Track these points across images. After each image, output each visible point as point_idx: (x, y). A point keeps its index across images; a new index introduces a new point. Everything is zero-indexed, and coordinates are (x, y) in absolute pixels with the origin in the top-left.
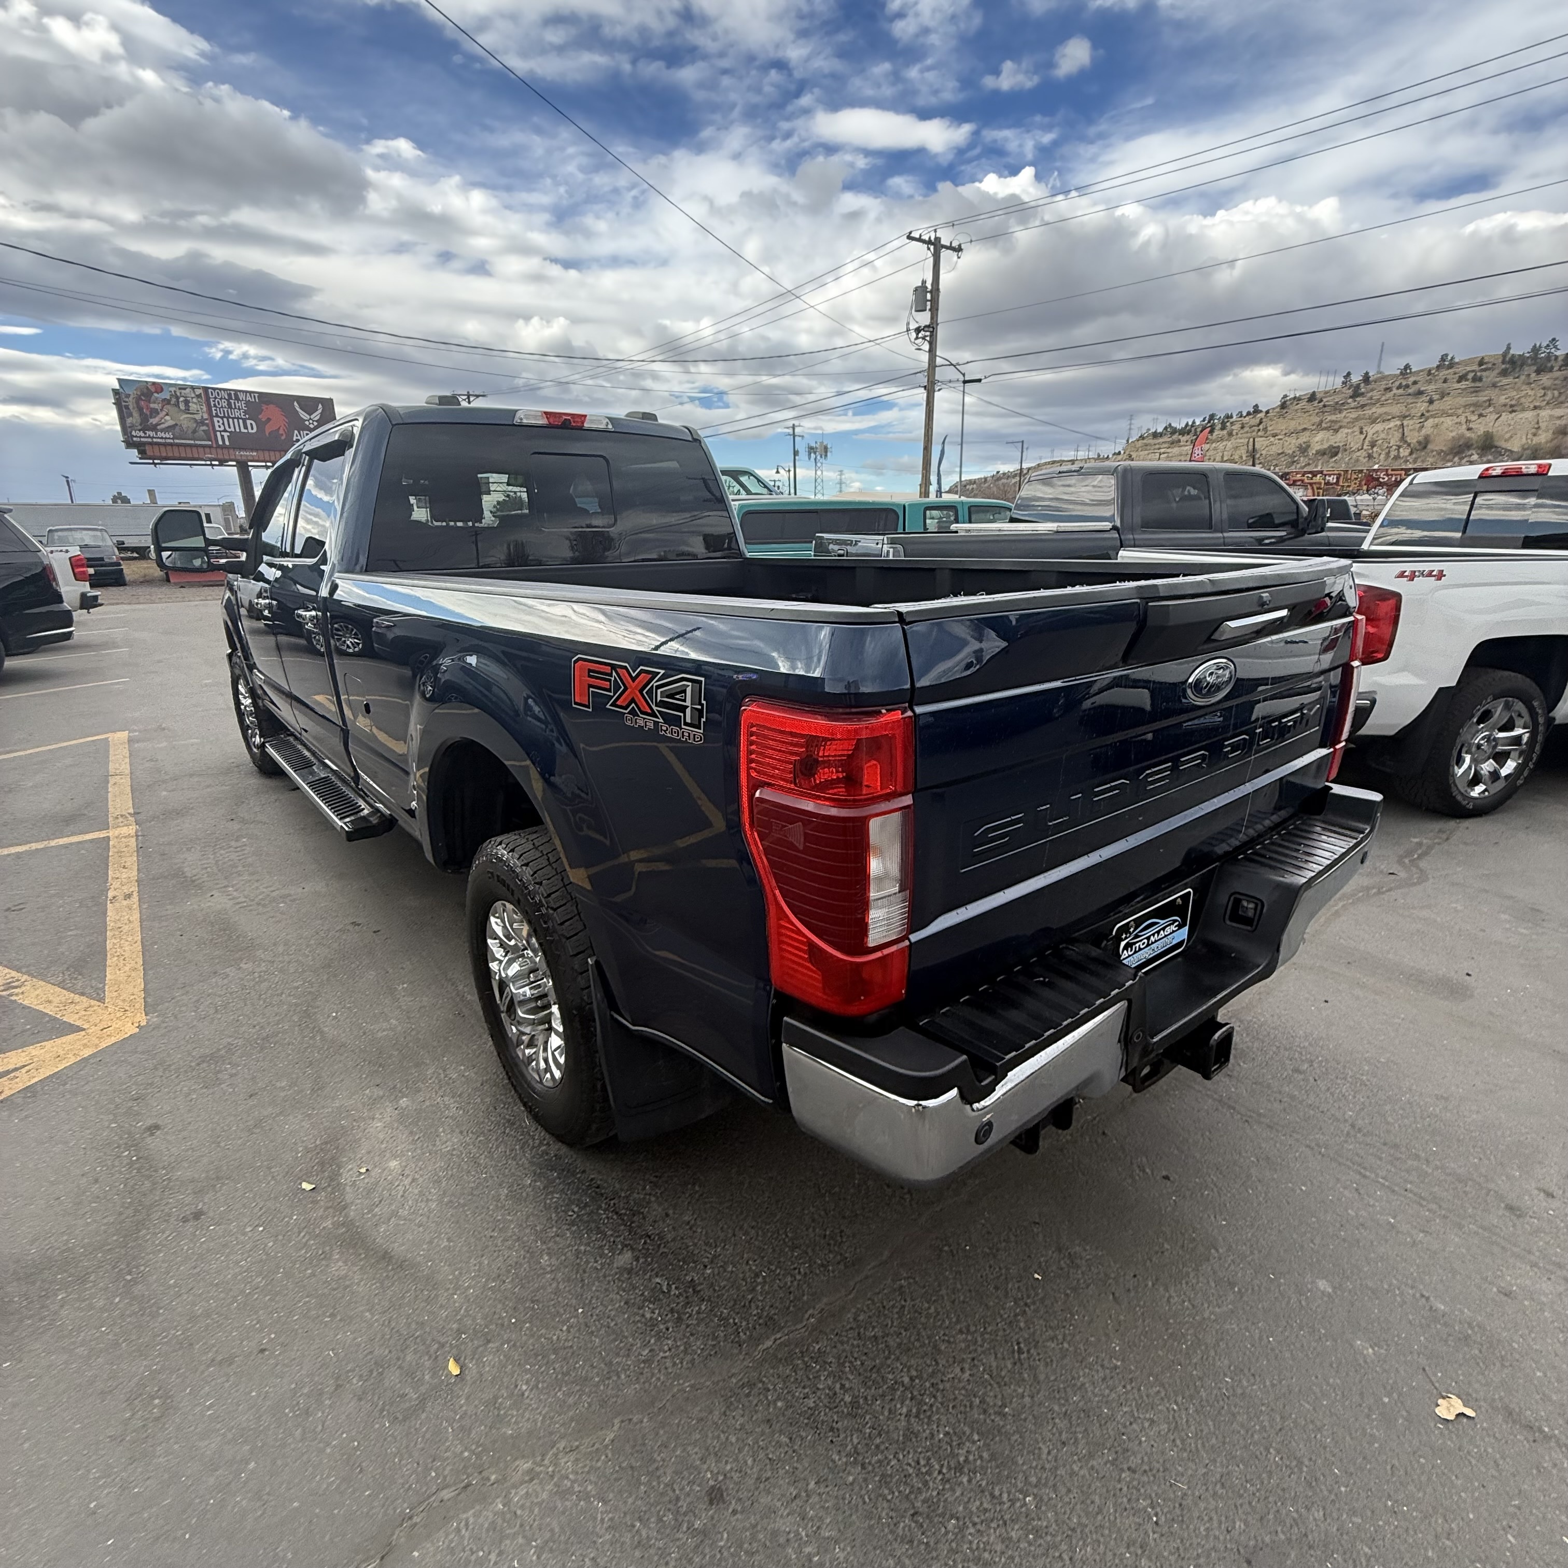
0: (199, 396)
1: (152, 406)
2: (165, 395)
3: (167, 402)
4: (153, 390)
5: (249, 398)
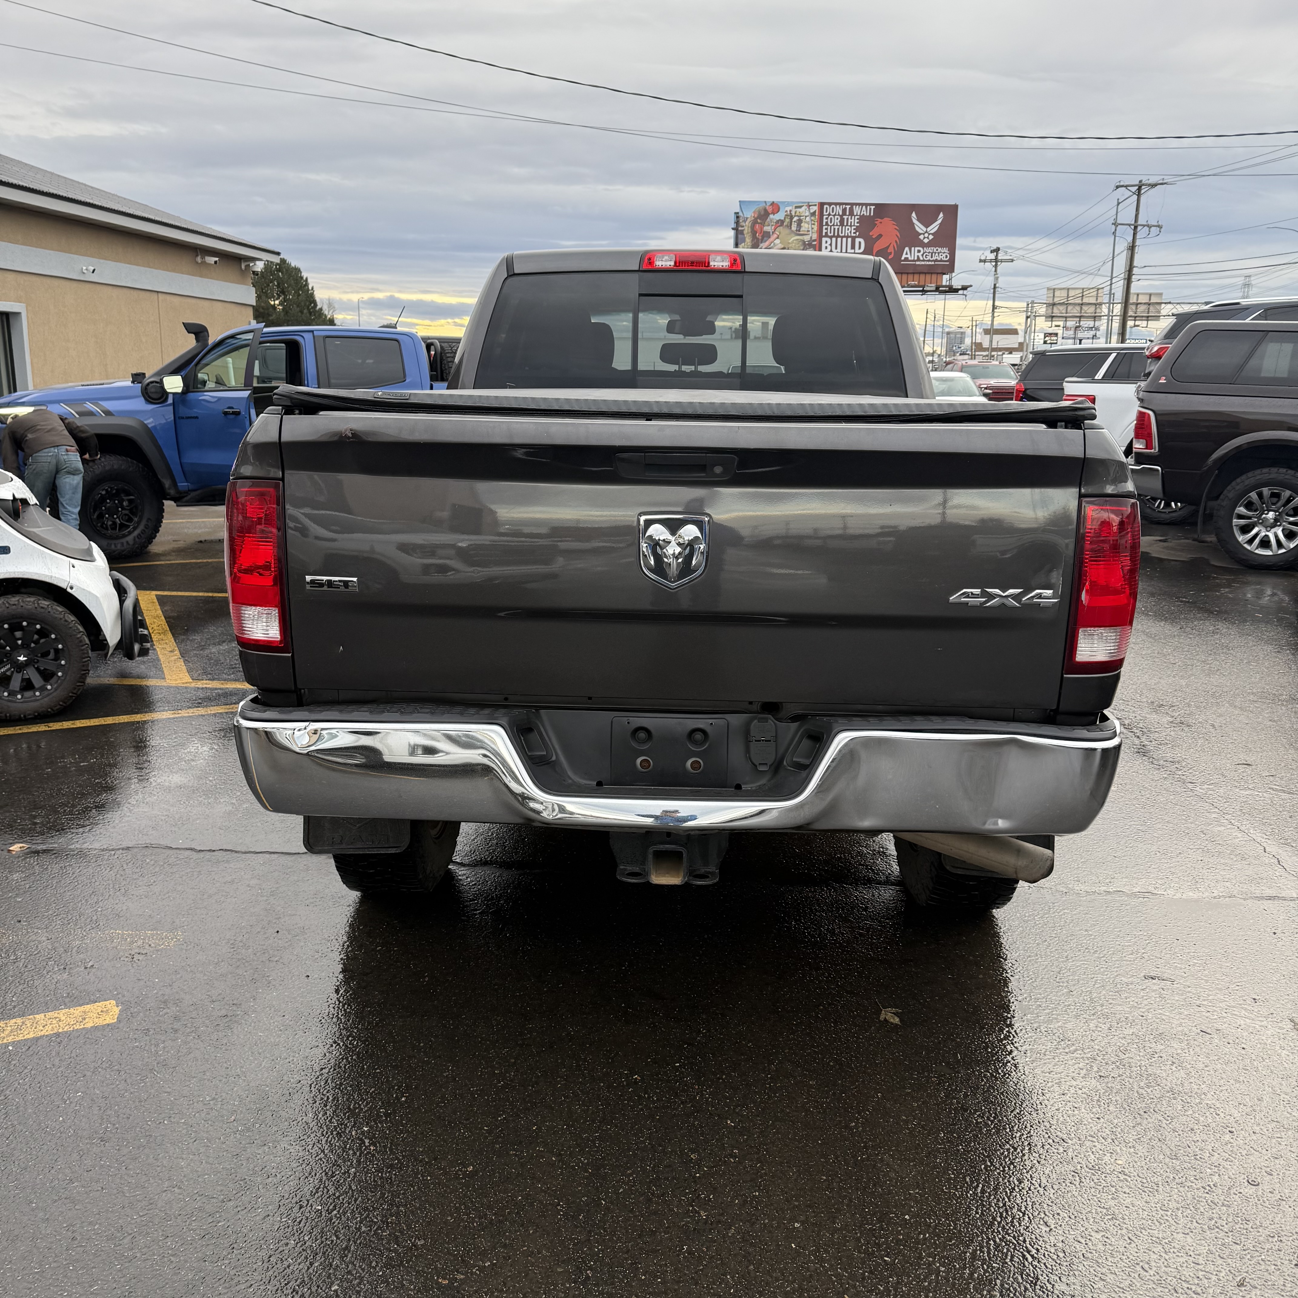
0: (813, 214)
1: (766, 229)
2: (780, 216)
3: (780, 223)
4: (770, 210)
5: (865, 212)
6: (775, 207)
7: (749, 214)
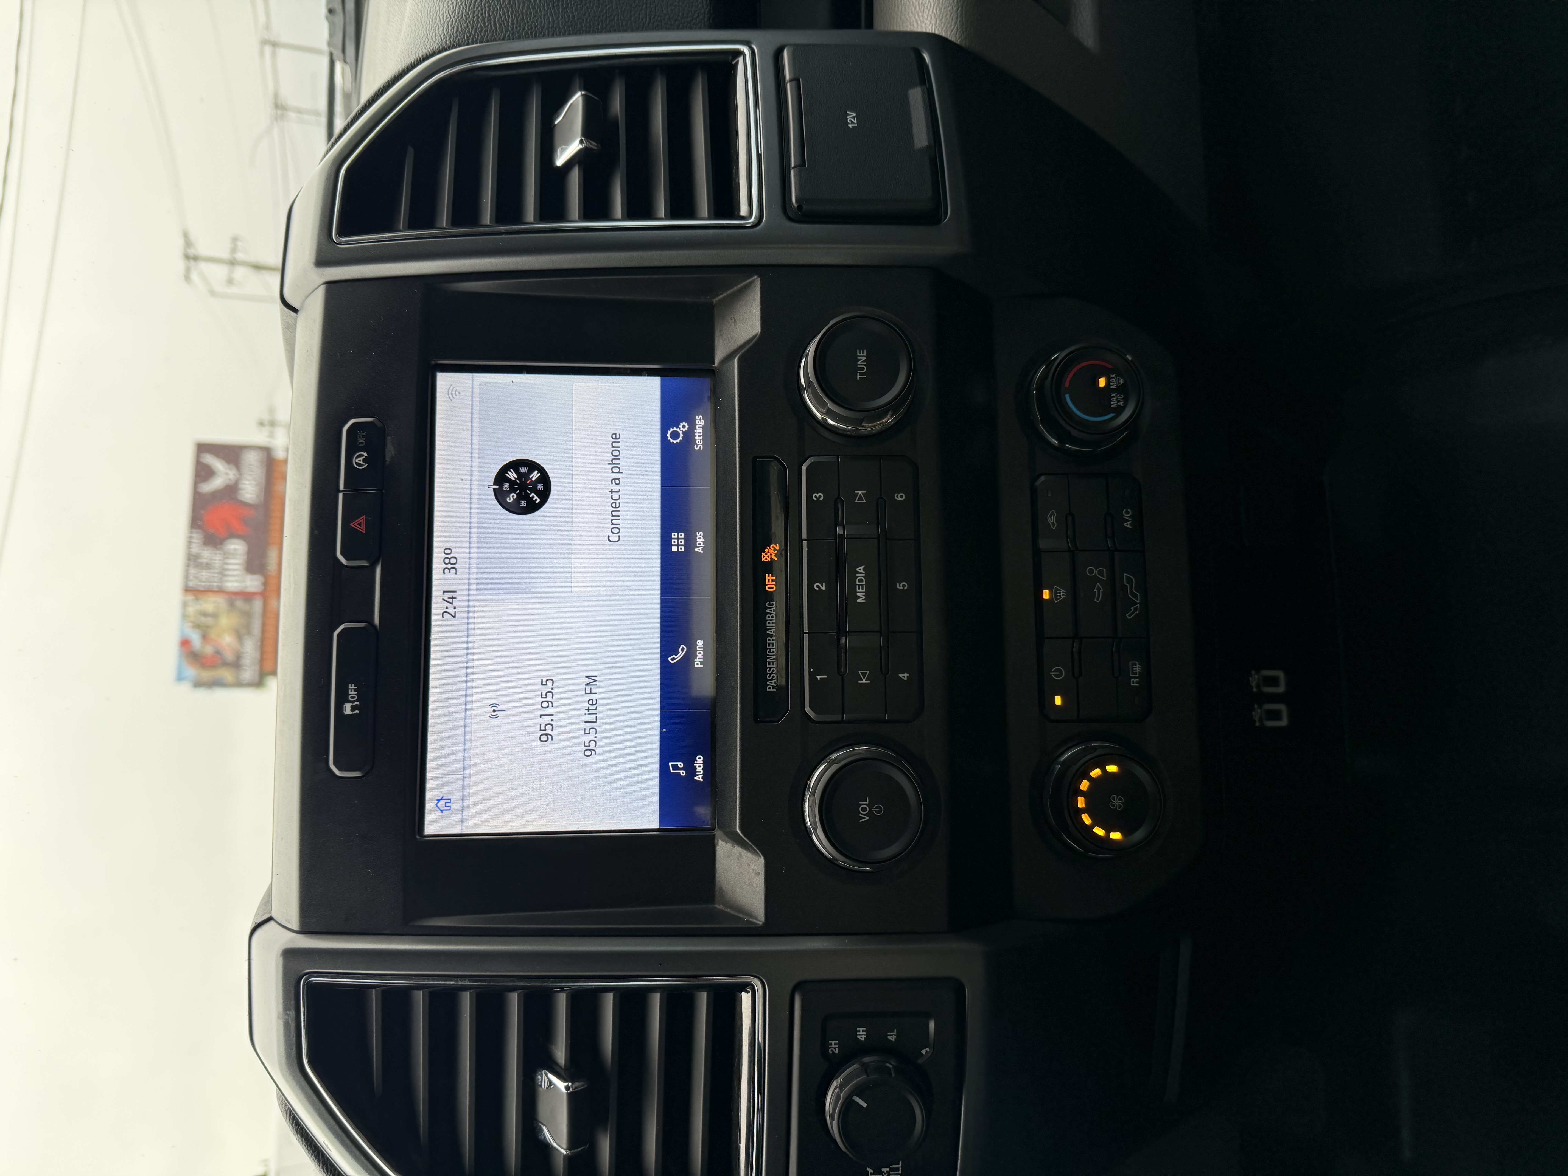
0: (195, 599)
1: (209, 653)
4: (189, 649)
5: (197, 542)
6: (185, 643)
7: (191, 672)
